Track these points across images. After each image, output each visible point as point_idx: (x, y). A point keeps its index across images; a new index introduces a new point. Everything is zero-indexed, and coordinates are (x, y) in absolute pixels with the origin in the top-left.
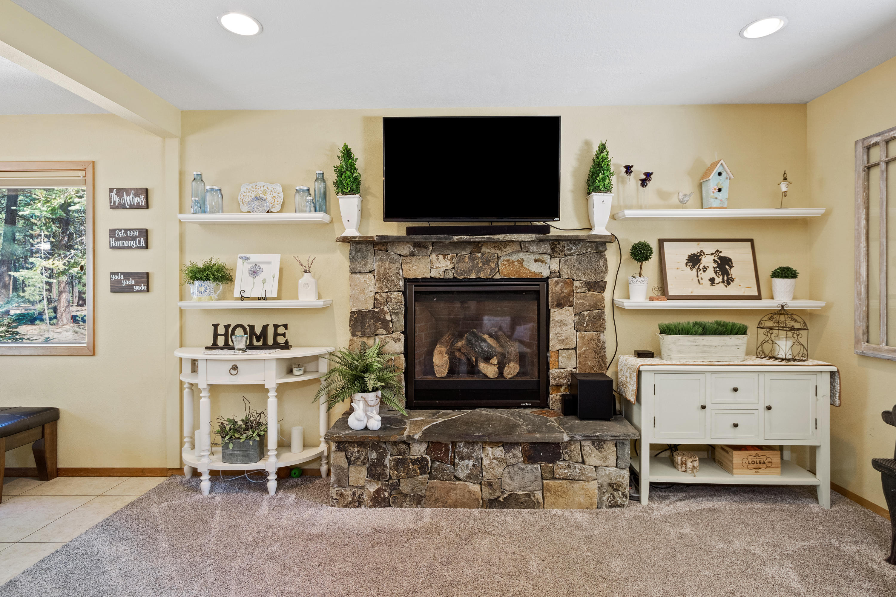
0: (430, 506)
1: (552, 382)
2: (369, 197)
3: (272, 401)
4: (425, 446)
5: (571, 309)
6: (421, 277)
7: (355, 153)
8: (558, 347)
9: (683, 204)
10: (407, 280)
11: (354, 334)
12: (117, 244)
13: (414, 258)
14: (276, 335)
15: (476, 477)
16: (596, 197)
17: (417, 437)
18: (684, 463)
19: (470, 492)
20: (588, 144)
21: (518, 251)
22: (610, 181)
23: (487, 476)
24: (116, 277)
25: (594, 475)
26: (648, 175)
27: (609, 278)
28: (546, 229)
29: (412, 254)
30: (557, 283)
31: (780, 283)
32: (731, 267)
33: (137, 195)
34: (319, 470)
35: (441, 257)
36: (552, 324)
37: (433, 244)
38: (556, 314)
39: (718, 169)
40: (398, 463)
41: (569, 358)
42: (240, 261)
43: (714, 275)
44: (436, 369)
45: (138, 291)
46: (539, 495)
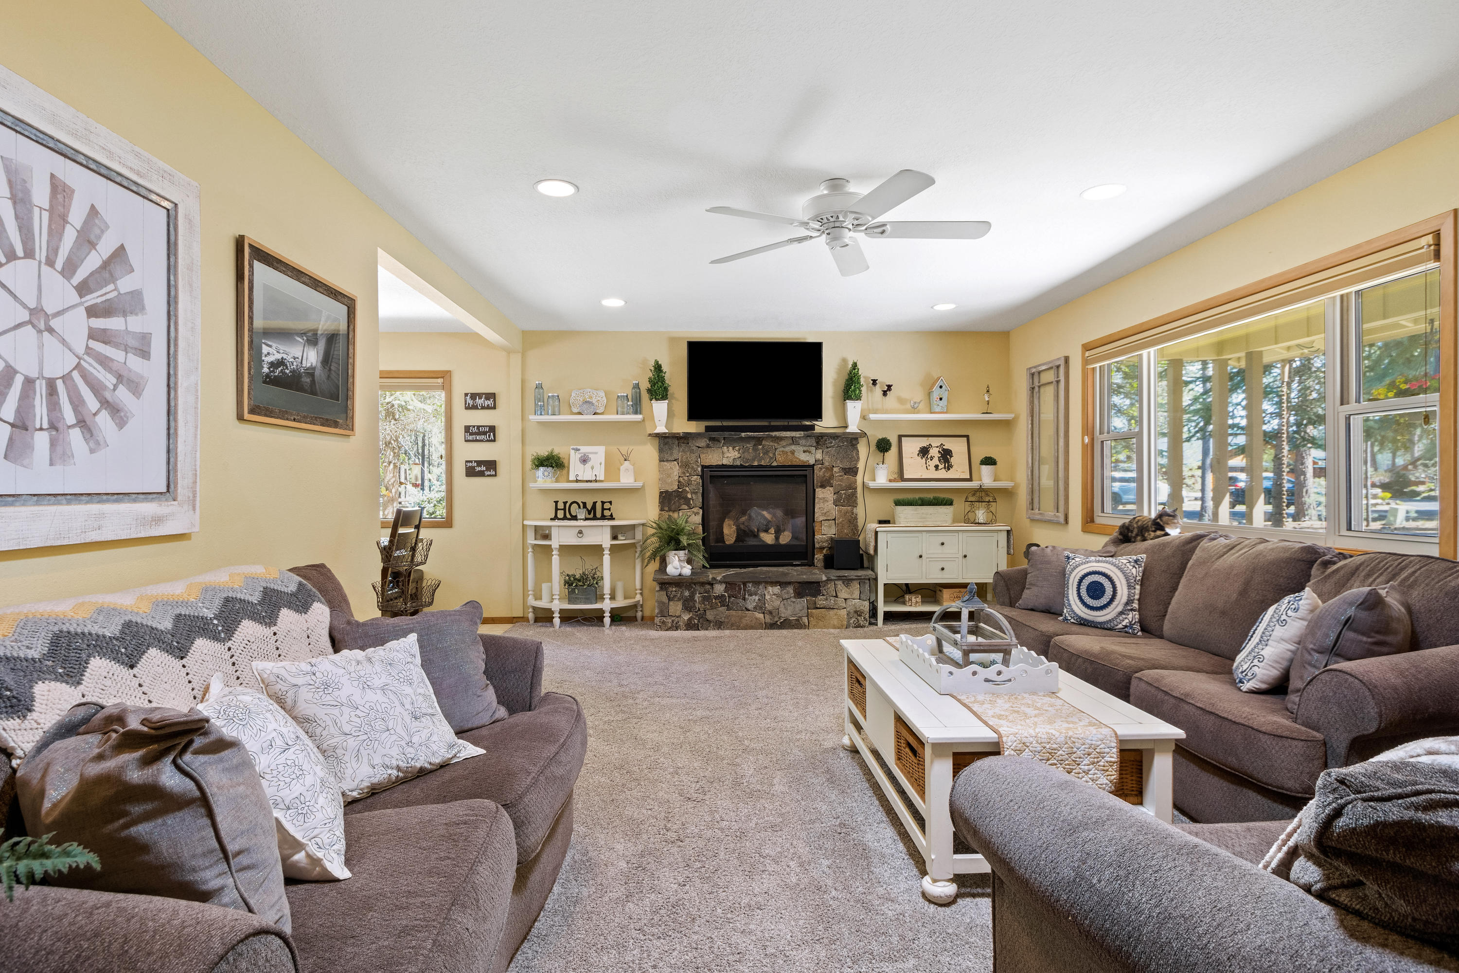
0: (728, 629)
1: (817, 546)
2: (673, 401)
3: (607, 558)
4: (724, 586)
5: (831, 489)
6: (715, 464)
7: (665, 368)
8: (821, 518)
9: (914, 409)
10: (703, 467)
11: (662, 510)
12: (471, 438)
13: (709, 450)
14: (603, 509)
15: (761, 608)
16: (850, 404)
17: (719, 578)
18: (910, 600)
19: (756, 619)
20: (844, 361)
21: (791, 444)
22: (860, 391)
23: (768, 607)
24: (470, 464)
25: (844, 605)
26: (889, 387)
27: (861, 465)
28: (812, 428)
29: (708, 446)
30: (821, 469)
31: (986, 469)
32: (951, 456)
33: (487, 398)
34: (636, 617)
35: (731, 448)
36: (816, 501)
37: (724, 438)
38: (820, 493)
39: (939, 383)
40: (705, 599)
41: (830, 527)
42: (572, 452)
43: (938, 463)
44: (726, 537)
45: (488, 476)
46: (805, 620)
